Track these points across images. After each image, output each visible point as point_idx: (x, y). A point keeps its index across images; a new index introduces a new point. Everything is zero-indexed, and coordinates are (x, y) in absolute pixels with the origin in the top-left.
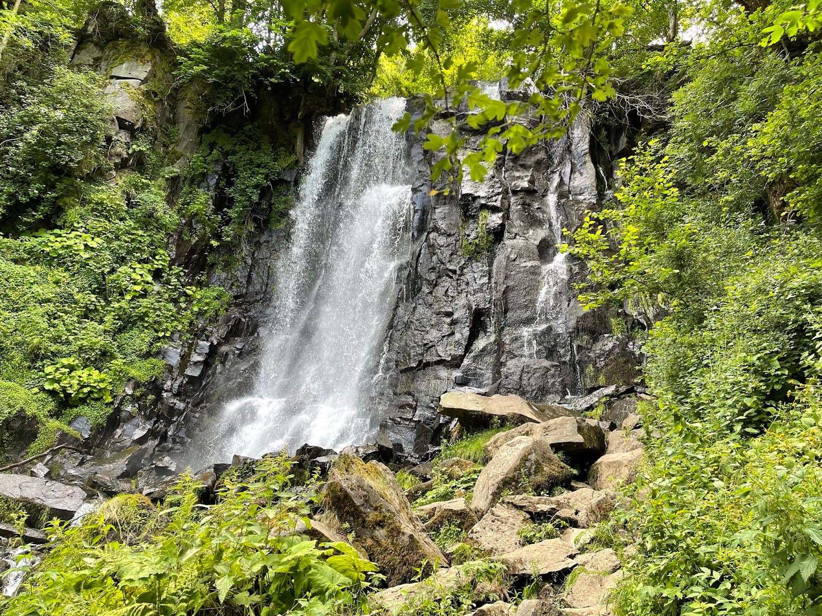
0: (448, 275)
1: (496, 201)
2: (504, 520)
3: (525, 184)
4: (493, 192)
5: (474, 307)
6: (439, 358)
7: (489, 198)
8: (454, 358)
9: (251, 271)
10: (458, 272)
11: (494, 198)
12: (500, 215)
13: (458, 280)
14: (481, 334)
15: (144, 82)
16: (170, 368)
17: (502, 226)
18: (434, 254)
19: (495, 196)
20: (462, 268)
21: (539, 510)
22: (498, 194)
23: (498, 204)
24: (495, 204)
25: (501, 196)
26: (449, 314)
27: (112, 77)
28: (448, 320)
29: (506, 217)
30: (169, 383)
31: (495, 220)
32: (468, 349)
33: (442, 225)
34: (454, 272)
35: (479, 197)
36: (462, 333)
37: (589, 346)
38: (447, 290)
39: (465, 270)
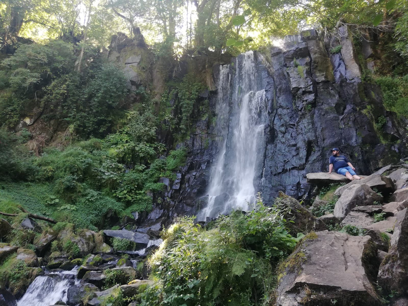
0: (290, 127)
1: (310, 89)
2: (356, 217)
3: (323, 79)
4: (308, 84)
5: (307, 140)
6: (293, 166)
7: (306, 88)
8: (300, 165)
9: (193, 141)
10: (296, 125)
11: (309, 87)
12: (313, 95)
13: (296, 128)
14: (312, 153)
15: (139, 63)
16: (166, 187)
17: (315, 99)
18: (282, 118)
19: (309, 86)
20: (298, 123)
21: (373, 210)
22: (311, 85)
23: (311, 89)
24: (310, 90)
25: (312, 86)
26: (295, 145)
27: (126, 64)
28: (295, 148)
29: (316, 96)
30: (166, 194)
31: (311, 97)
32: (307, 160)
33: (284, 104)
34: (294, 125)
35: (301, 88)
36: (303, 153)
37: (371, 151)
38: (292, 134)
39: (300, 123)
